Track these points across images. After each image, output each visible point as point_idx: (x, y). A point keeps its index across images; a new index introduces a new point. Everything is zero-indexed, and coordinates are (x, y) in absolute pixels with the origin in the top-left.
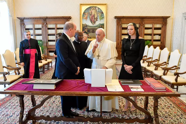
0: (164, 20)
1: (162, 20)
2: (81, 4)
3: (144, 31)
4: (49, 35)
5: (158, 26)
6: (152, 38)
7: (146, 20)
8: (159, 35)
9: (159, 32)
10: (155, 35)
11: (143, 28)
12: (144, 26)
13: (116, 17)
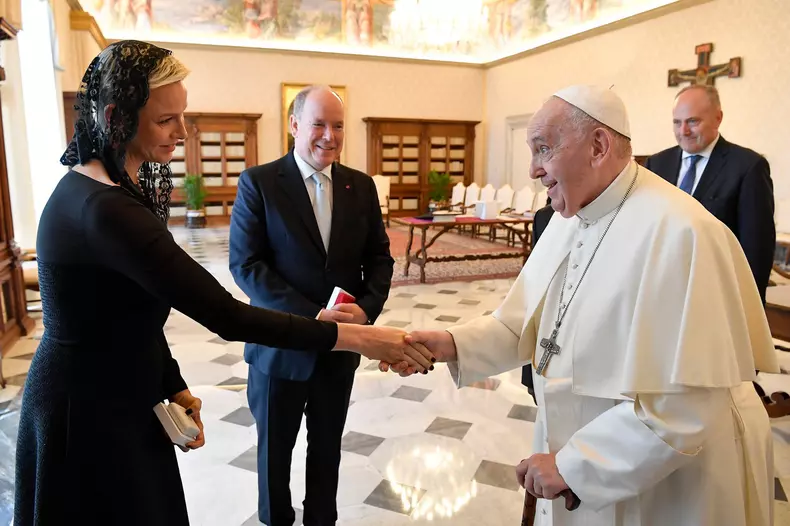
0: (468, 129)
1: (463, 128)
2: (286, 85)
3: (430, 153)
4: (204, 160)
5: (458, 141)
6: (447, 167)
7: (433, 128)
8: (461, 161)
9: (460, 154)
10: (452, 160)
11: (428, 147)
12: (429, 142)
13: (369, 121)
